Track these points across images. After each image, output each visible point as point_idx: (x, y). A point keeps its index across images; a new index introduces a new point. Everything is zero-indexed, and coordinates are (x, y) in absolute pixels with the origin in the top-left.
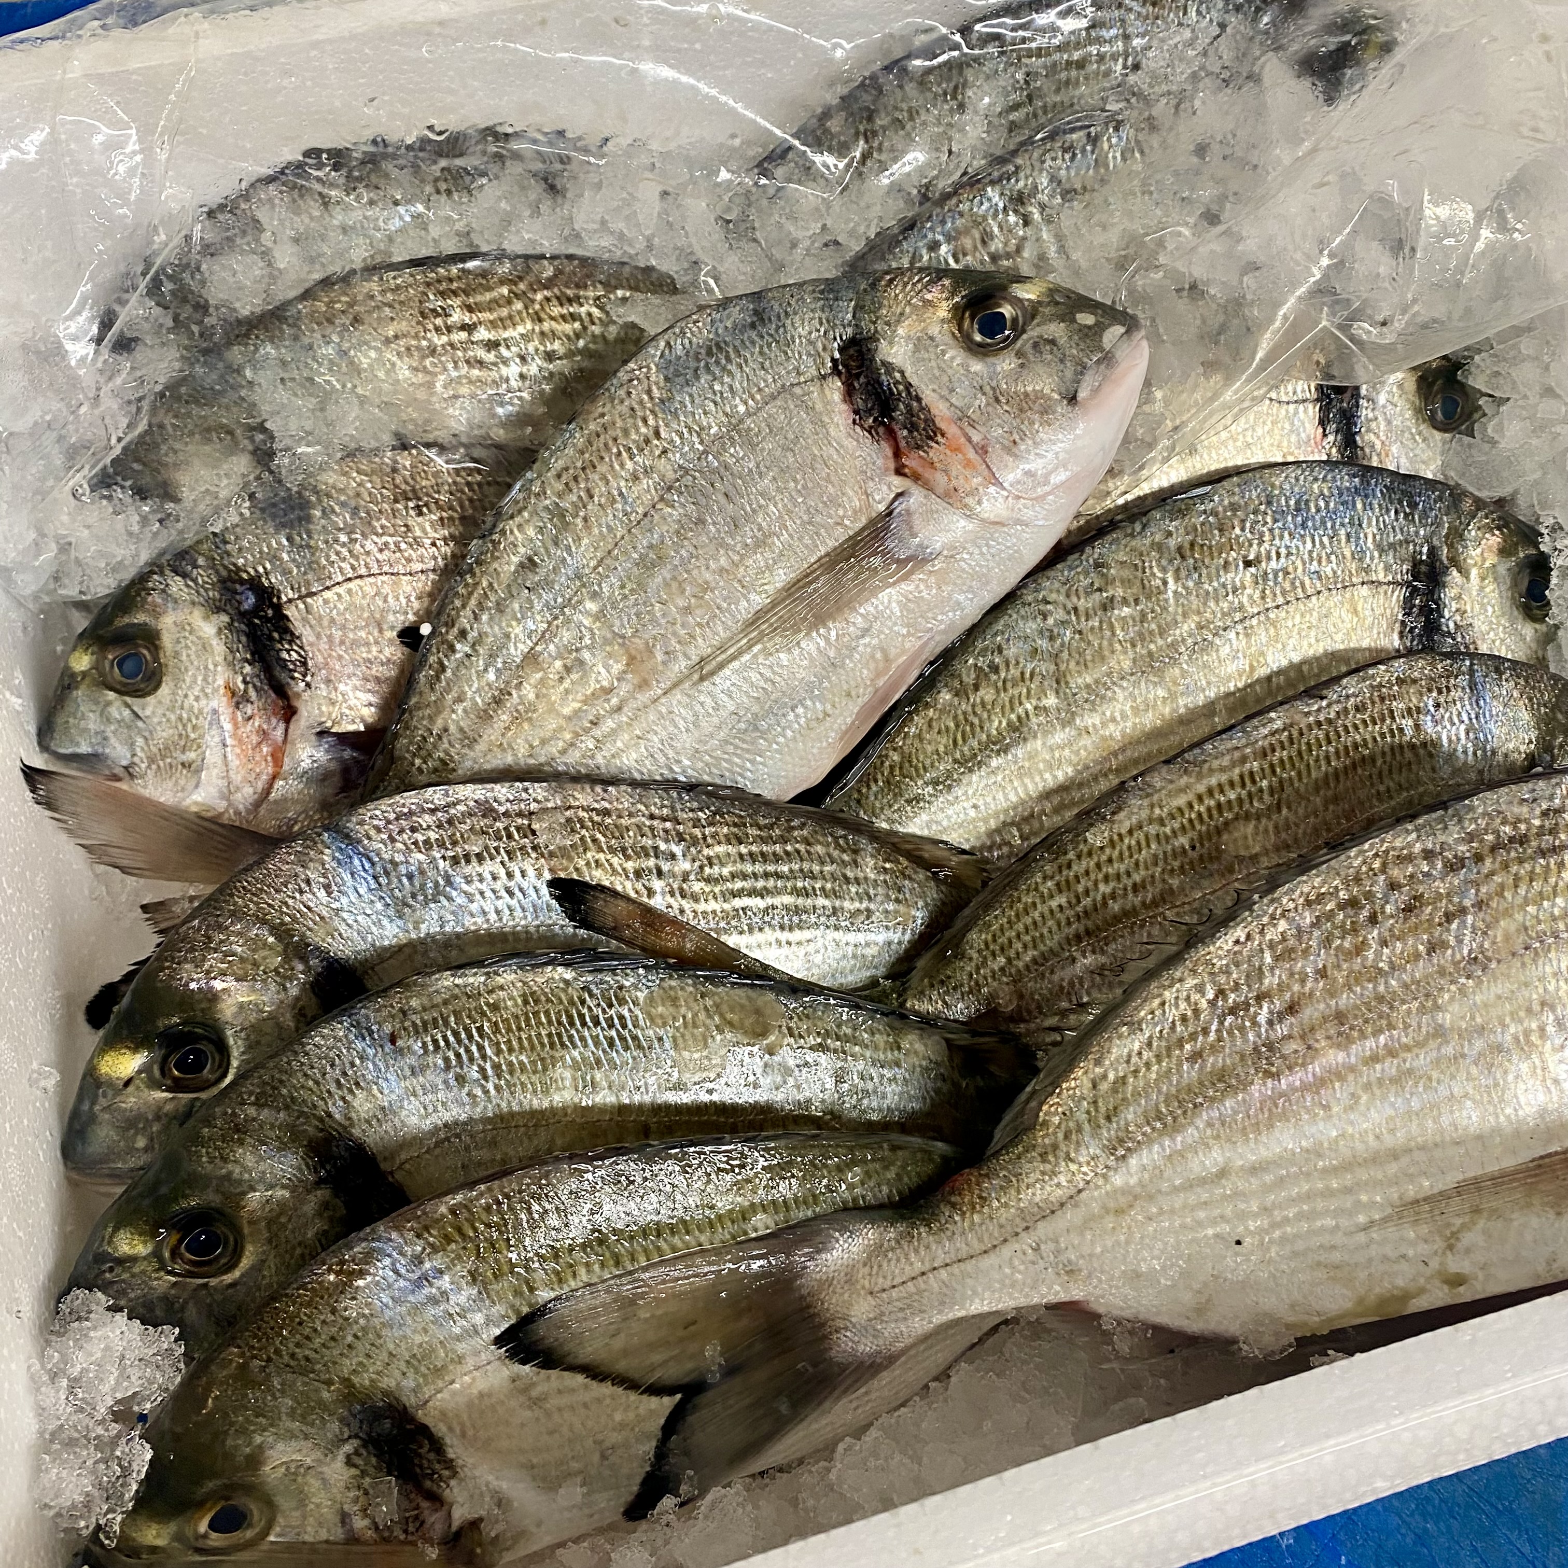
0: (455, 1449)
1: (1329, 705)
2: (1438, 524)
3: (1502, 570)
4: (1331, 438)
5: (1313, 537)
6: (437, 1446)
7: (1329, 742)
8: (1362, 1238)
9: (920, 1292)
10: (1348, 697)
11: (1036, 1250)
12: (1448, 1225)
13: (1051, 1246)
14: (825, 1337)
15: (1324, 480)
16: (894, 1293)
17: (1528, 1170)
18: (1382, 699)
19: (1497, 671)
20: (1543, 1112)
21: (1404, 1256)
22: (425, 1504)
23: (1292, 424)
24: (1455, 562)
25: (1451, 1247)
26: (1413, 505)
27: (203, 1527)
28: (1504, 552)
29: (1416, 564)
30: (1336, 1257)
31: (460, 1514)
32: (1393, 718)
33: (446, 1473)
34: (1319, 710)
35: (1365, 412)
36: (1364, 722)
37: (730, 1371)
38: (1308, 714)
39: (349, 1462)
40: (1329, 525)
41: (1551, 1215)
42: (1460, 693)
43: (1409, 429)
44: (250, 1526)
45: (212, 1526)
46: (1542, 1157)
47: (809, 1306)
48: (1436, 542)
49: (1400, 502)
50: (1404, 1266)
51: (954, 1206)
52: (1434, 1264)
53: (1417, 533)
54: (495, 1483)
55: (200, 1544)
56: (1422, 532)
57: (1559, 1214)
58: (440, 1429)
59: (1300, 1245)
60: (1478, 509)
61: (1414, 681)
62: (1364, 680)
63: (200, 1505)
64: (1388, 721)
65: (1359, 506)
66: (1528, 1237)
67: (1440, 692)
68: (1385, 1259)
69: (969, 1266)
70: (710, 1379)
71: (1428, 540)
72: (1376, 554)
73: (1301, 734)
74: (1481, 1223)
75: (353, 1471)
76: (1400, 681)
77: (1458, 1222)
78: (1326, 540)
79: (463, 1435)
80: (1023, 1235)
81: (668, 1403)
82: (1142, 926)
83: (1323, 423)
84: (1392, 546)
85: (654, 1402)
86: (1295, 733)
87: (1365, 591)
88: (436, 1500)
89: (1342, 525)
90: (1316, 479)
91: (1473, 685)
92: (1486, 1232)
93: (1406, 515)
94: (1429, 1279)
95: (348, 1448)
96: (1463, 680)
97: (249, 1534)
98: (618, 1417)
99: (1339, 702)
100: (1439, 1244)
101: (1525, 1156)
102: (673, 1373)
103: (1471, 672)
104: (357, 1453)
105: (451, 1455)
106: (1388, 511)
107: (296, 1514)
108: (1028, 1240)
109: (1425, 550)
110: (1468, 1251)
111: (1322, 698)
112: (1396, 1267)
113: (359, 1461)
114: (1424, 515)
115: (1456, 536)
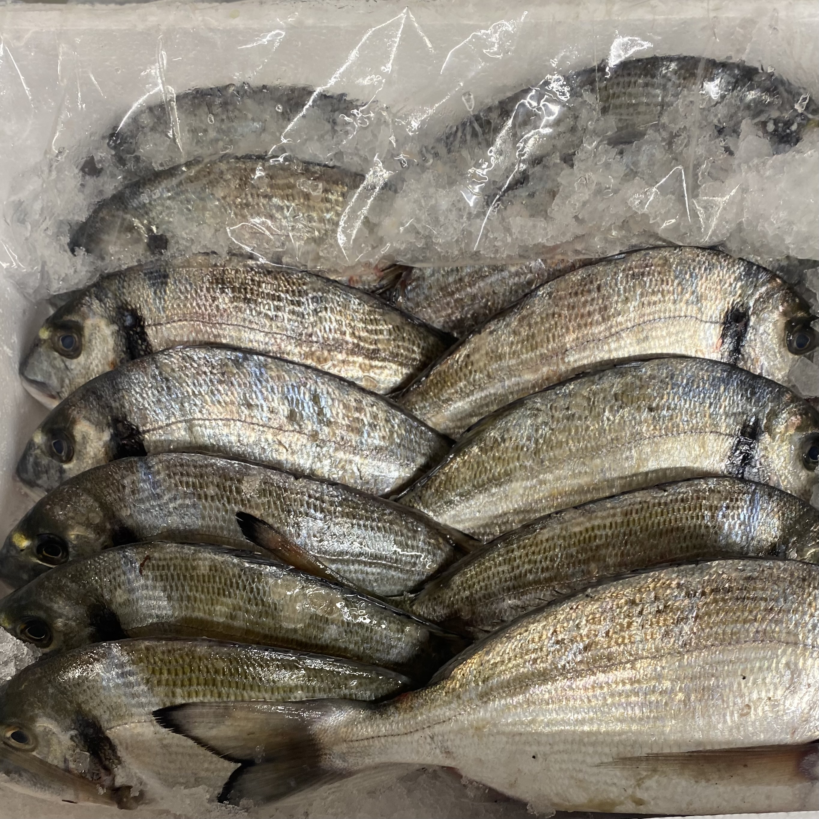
0: (121, 752)
1: (667, 496)
2: (764, 406)
3: (796, 438)
4: (726, 346)
5: (691, 401)
6: (113, 748)
7: (662, 515)
8: (595, 770)
9: (370, 746)
10: (679, 493)
12: (639, 774)
14: (319, 756)
15: (707, 370)
16: (356, 744)
17: (684, 756)
18: (698, 498)
19: (770, 496)
21: (615, 784)
22: (103, 771)
23: (705, 335)
24: (769, 429)
25: (639, 785)
26: (753, 393)
27: (9, 734)
28: (799, 429)
29: (745, 426)
30: (580, 776)
31: (120, 781)
32: (701, 509)
33: (116, 761)
34: (662, 497)
35: (750, 335)
36: (684, 508)
38: (655, 498)
40: (702, 395)
41: (693, 782)
42: (743, 503)
43: (774, 349)
44: (28, 744)
45: (13, 736)
46: (693, 752)
48: (760, 416)
49: (746, 390)
50: (614, 789)
52: (630, 791)
53: (751, 410)
54: (139, 774)
55: (6, 741)
56: (754, 410)
57: (696, 782)
58: (116, 742)
59: (564, 766)
60: (792, 402)
61: (719, 492)
62: (691, 486)
63: (9, 726)
64: (697, 510)
65: (722, 388)
66: (679, 790)
67: (731, 500)
68: (606, 783)
70: (257, 761)
71: (756, 414)
72: (724, 417)
73: (648, 507)
74: (656, 777)
75: (73, 743)
76: (711, 491)
77: (645, 774)
78: (697, 404)
79: (127, 748)
80: (427, 729)
81: (233, 766)
82: (542, 590)
83: (723, 337)
84: (734, 414)
85: (226, 763)
86: (645, 506)
87: (712, 437)
88: (109, 771)
89: (709, 398)
90: (702, 369)
91: (752, 501)
92: (657, 782)
93: (747, 398)
94: (626, 798)
95: (72, 733)
96: (747, 497)
97: (27, 747)
99: (674, 495)
100: (633, 782)
101: (684, 749)
104: (76, 736)
105: (119, 754)
106: (738, 394)
107: (46, 749)
108: (428, 732)
109: (753, 419)
110: (647, 789)
111: (665, 491)
112: (610, 788)
113: (76, 739)
114: (758, 400)
115: (774, 415)
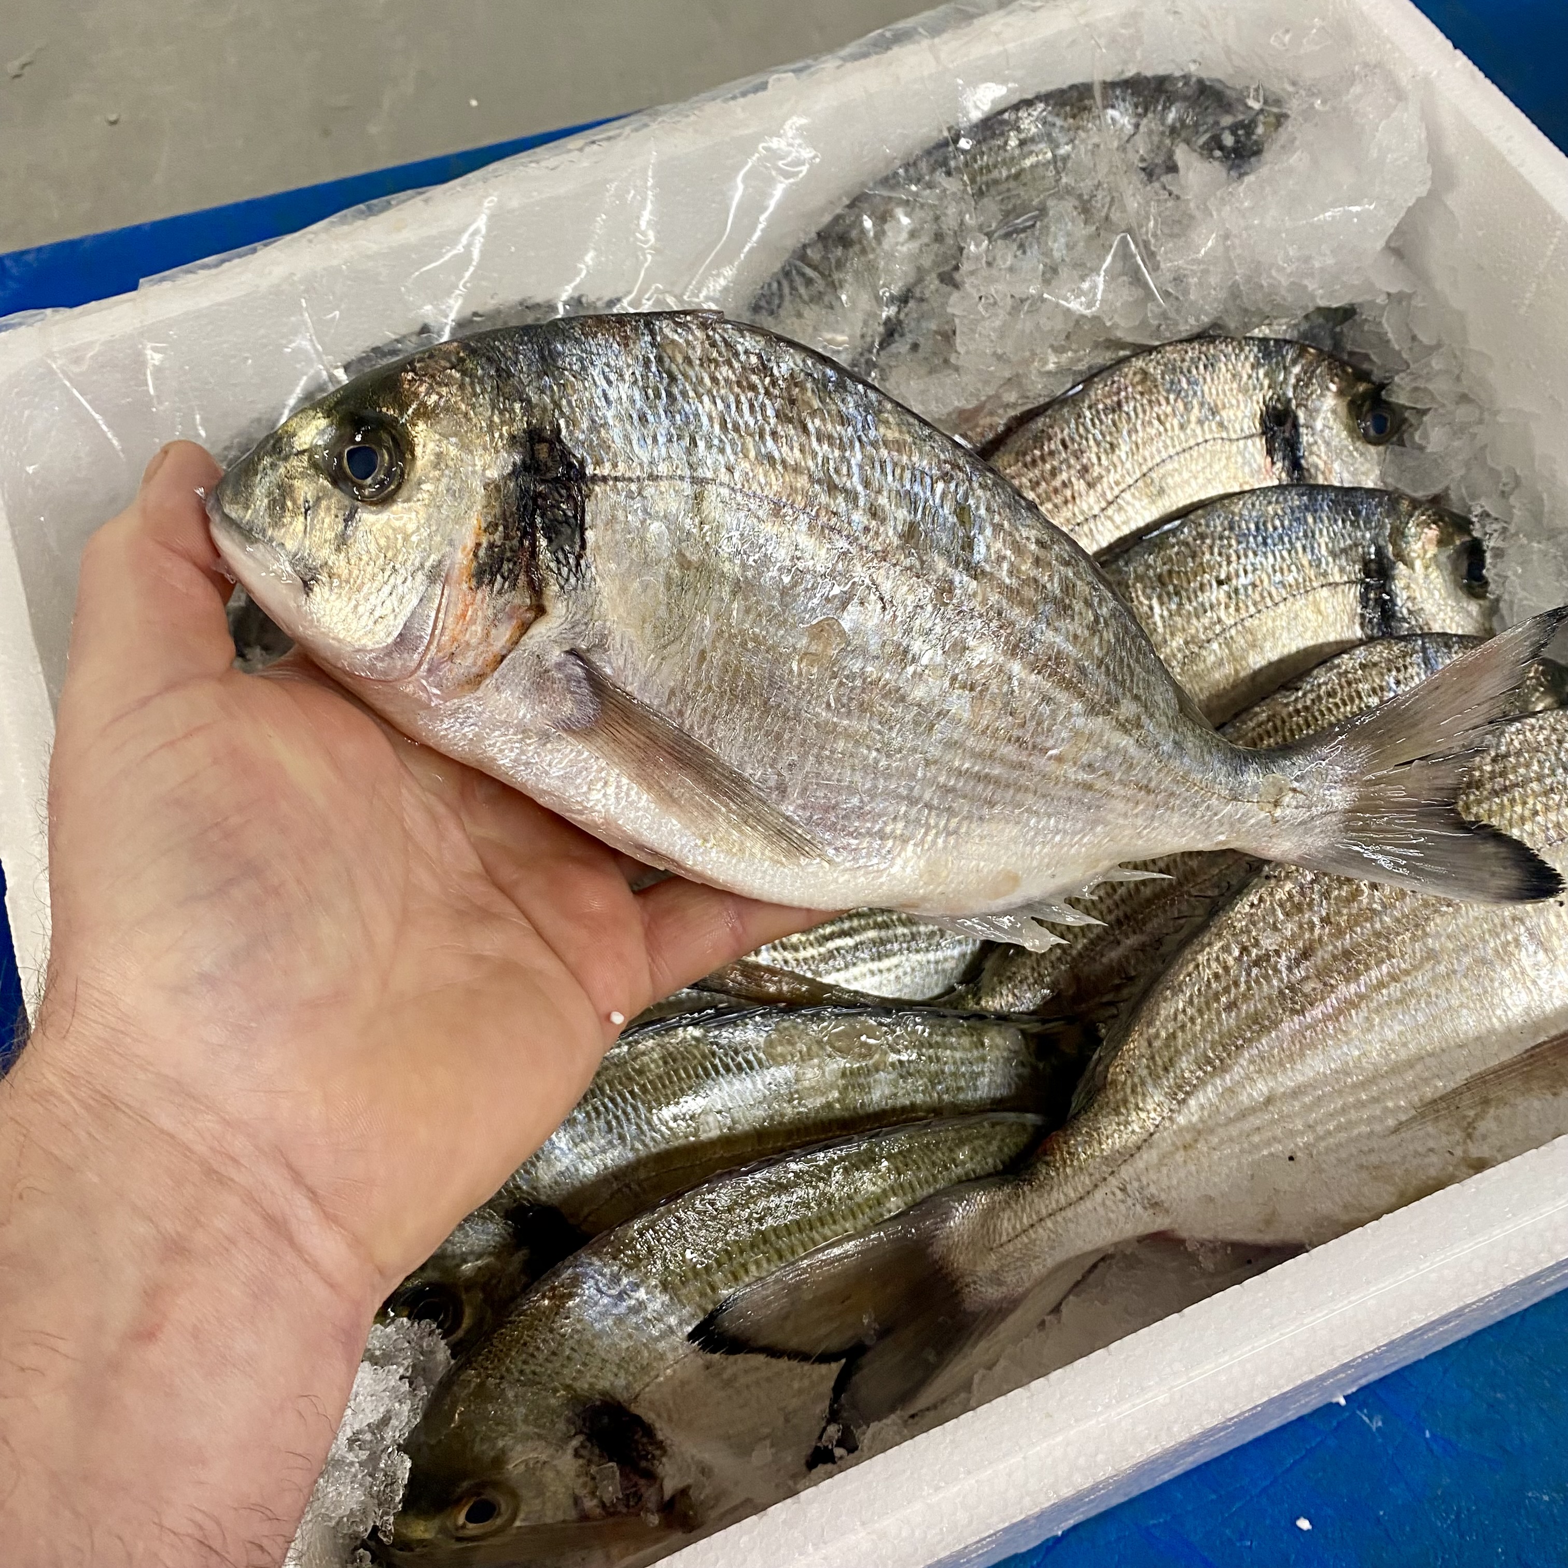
1: (1304, 695)
2: (1381, 526)
3: (1442, 558)
4: (1279, 465)
5: (1273, 552)
7: (1309, 726)
8: (1394, 1139)
10: (1319, 685)
11: (1123, 1190)
12: (1465, 1117)
13: (1136, 1184)
15: (1277, 502)
17: (1523, 1060)
18: (1349, 683)
19: (1447, 646)
20: (1527, 1011)
21: (1431, 1150)
23: (1244, 457)
24: (1400, 556)
25: (1469, 1136)
26: (1357, 513)
28: (1442, 542)
29: (1366, 563)
31: (671, 1485)
32: (1360, 698)
34: (1296, 700)
35: (1306, 438)
36: (1336, 705)
37: (884, 1333)
38: (1287, 705)
39: (577, 1454)
40: (1286, 540)
42: (1416, 669)
43: (1346, 447)
46: (1533, 1048)
47: (941, 1268)
48: (1381, 542)
49: (1345, 512)
50: (1434, 1159)
51: (1047, 1164)
52: (1459, 1152)
53: (1363, 537)
56: (1368, 535)
59: (1343, 1153)
60: (1415, 508)
61: (1375, 665)
62: (1331, 669)
63: (458, 1503)
64: (1357, 701)
65: (1310, 520)
67: (1398, 670)
68: (1417, 1154)
69: (1069, 1213)
71: (1374, 541)
72: (1330, 559)
73: (1284, 722)
74: (1492, 1111)
75: (581, 1461)
76: (1363, 666)
77: (1472, 1113)
78: (1285, 553)
79: (669, 1418)
83: (1270, 452)
84: (1344, 551)
86: (1279, 723)
87: (1325, 592)
89: (1298, 538)
90: (1270, 503)
91: (1426, 661)
92: (1497, 1118)
93: (1352, 523)
94: (1456, 1166)
95: (575, 1443)
96: (1417, 658)
98: (796, 1385)
99: (1312, 691)
100: (1459, 1135)
101: (1518, 1050)
102: (835, 1343)
103: (1424, 649)
104: (583, 1446)
106: (1336, 521)
109: (1373, 549)
110: (1484, 1137)
111: (1297, 690)
112: (1427, 1160)
113: (584, 1452)
114: (1368, 521)
115: (1398, 534)
